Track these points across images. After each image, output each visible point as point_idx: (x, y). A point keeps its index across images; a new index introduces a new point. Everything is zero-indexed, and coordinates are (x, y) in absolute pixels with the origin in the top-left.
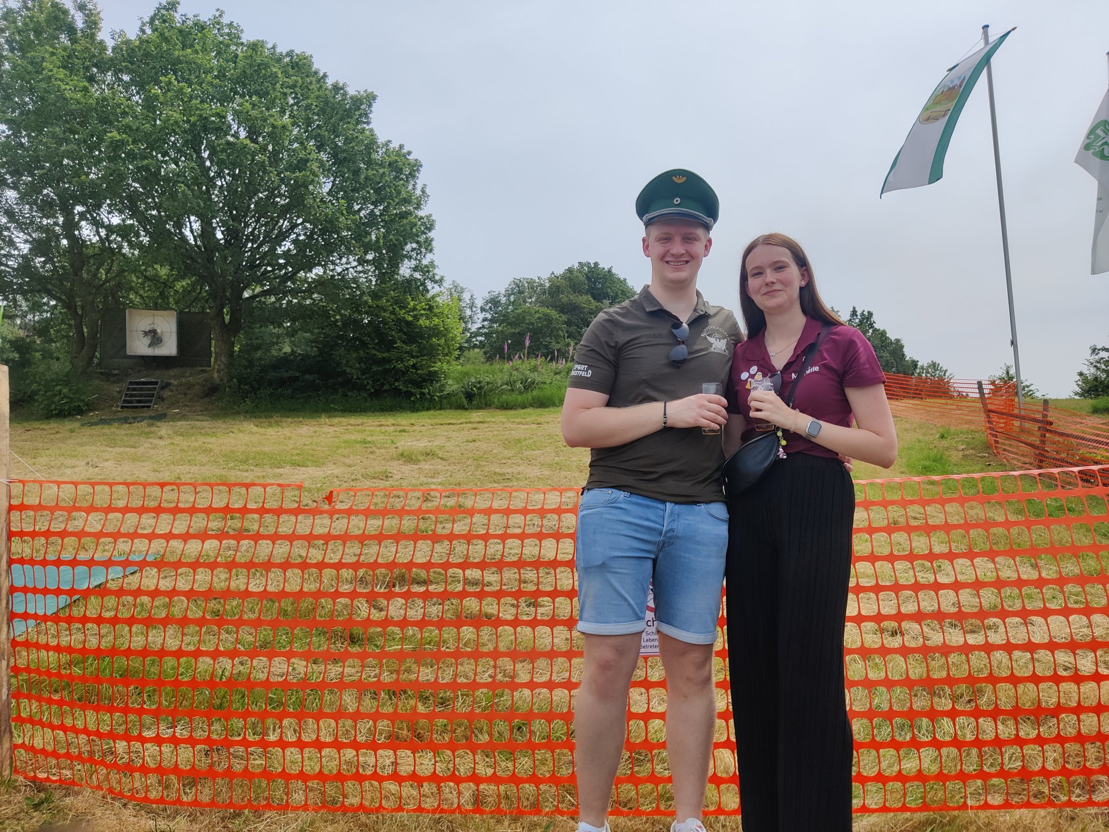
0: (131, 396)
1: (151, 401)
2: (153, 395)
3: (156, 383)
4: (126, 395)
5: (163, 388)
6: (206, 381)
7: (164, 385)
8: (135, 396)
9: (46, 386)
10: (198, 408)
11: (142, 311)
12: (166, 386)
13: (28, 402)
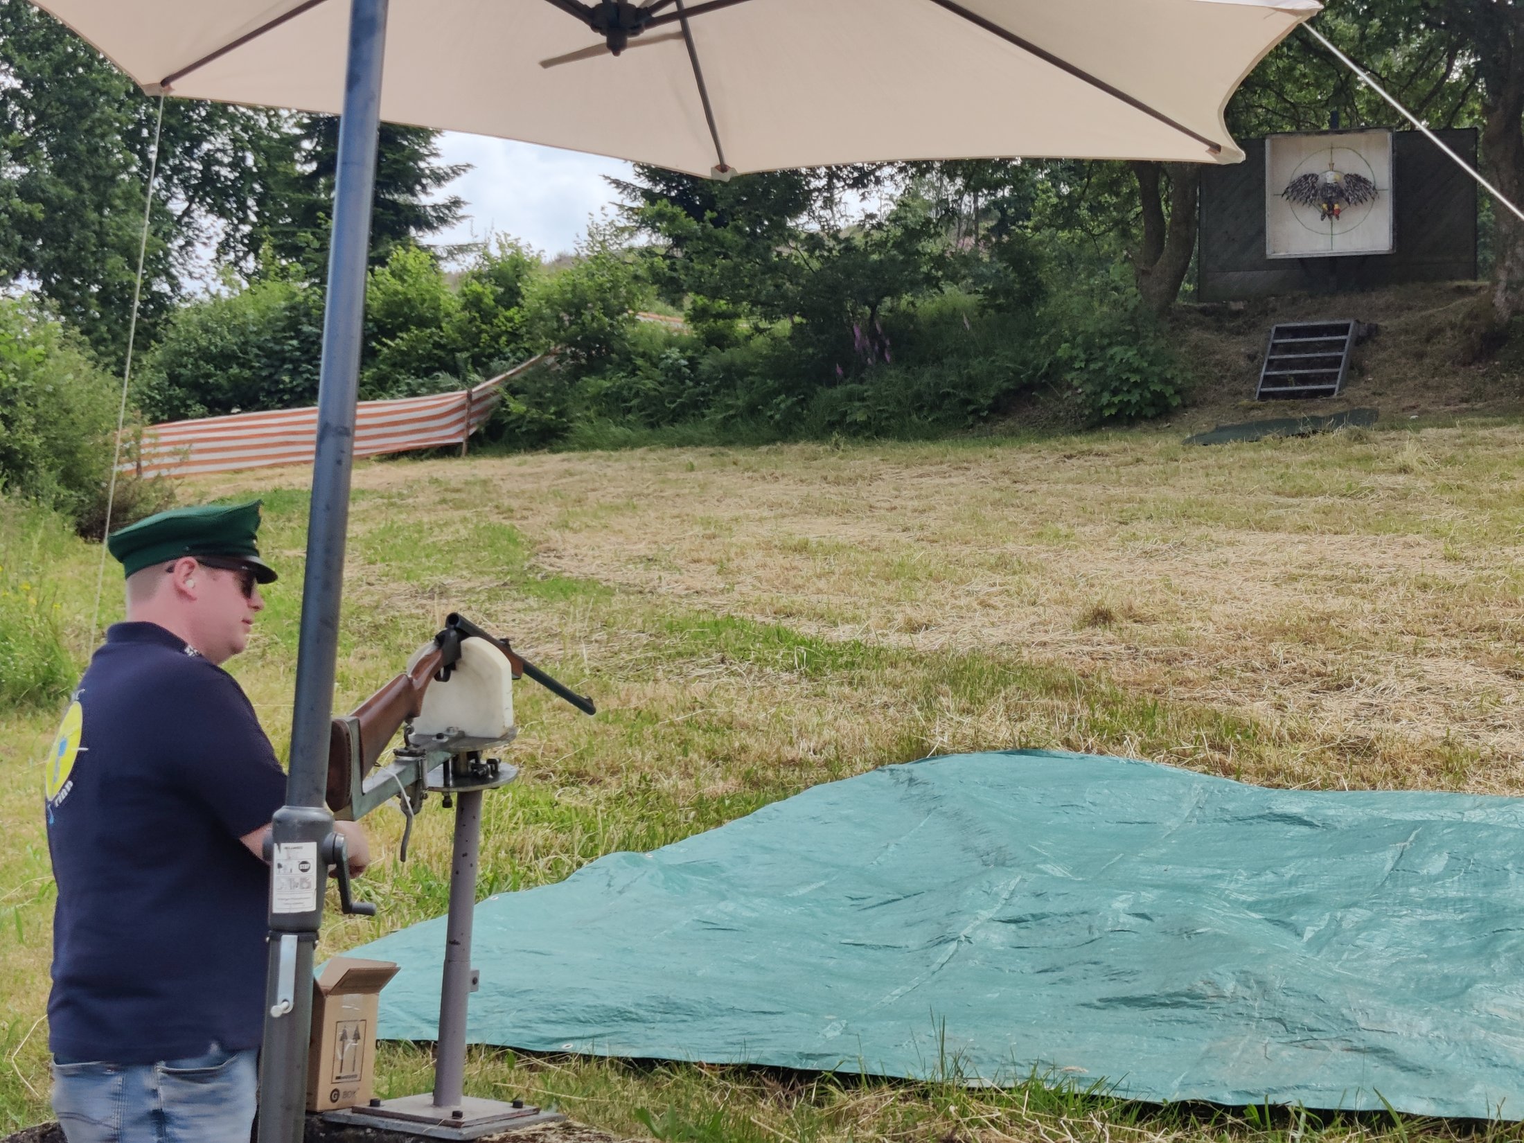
0: (1283, 365)
1: (1332, 378)
2: (1336, 362)
3: (1344, 329)
4: (1270, 362)
6: (1473, 316)
7: (1365, 332)
8: (1291, 364)
9: (1088, 347)
10: (1456, 391)
11: (1305, 140)
12: (1369, 335)
13: (1044, 388)
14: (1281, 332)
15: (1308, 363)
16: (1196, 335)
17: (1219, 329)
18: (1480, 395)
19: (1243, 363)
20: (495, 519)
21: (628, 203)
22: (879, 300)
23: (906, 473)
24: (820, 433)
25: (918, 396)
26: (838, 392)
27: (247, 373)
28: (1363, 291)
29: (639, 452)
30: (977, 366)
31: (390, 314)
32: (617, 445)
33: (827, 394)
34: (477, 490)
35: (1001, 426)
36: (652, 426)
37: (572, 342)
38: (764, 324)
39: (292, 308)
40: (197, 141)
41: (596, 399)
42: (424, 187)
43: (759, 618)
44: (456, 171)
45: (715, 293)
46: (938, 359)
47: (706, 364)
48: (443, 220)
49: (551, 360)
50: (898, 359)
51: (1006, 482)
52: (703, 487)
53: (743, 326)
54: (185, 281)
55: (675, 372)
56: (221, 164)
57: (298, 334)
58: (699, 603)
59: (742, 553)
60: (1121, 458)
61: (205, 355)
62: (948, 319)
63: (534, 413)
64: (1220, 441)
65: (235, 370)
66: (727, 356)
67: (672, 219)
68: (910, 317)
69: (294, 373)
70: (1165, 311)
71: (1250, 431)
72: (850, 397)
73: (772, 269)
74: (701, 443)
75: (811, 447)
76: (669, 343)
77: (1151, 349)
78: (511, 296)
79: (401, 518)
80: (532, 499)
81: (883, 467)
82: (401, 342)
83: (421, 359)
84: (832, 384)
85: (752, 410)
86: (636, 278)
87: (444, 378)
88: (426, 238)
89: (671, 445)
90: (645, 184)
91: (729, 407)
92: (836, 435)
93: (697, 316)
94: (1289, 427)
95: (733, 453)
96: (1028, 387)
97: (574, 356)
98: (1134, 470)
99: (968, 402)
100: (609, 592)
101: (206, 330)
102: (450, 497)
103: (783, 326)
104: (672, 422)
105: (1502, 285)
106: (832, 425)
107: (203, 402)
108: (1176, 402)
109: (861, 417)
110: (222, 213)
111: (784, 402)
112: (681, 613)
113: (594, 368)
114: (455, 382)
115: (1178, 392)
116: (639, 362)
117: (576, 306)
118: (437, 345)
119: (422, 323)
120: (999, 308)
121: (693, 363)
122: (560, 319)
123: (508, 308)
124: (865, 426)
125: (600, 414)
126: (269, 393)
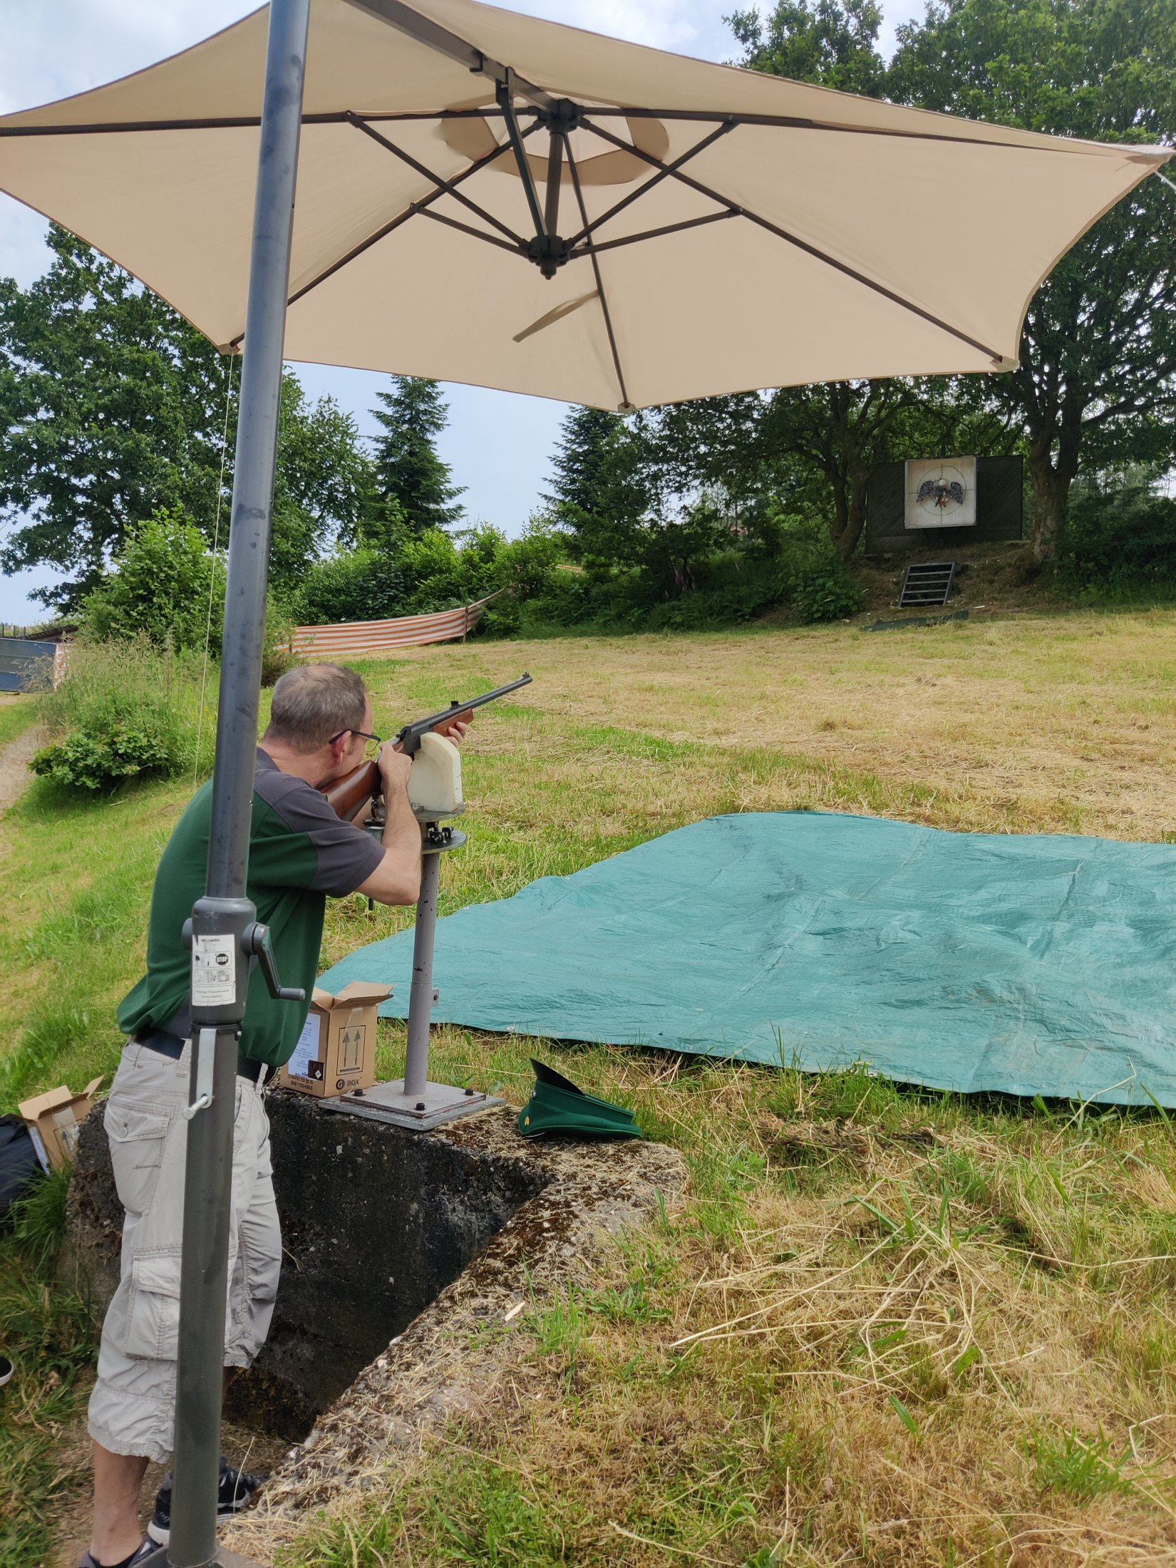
0: (914, 588)
1: (942, 594)
3: (949, 567)
4: (907, 586)
5: (957, 574)
6: (1022, 559)
7: (959, 569)
8: (919, 587)
9: (805, 579)
10: (1012, 601)
11: (927, 462)
12: (962, 571)
13: (780, 602)
14: (913, 570)
15: (927, 587)
16: (865, 572)
17: (879, 569)
18: (1025, 603)
19: (891, 586)
20: (479, 675)
21: (551, 507)
22: (688, 556)
23: (705, 649)
24: (658, 628)
25: (711, 607)
26: (666, 606)
27: (349, 599)
28: (958, 546)
29: (558, 640)
30: (744, 591)
31: (423, 567)
32: (547, 636)
33: (659, 607)
34: (471, 659)
35: (758, 623)
36: (565, 626)
37: (522, 581)
38: (625, 569)
39: (373, 563)
40: (325, 480)
41: (534, 612)
42: (443, 500)
43: (628, 728)
44: (460, 491)
45: (599, 553)
46: (721, 587)
47: (594, 592)
48: (453, 518)
49: (510, 591)
50: (699, 588)
51: (762, 652)
52: (593, 657)
53: (614, 571)
54: (321, 553)
55: (576, 595)
56: (337, 490)
57: (376, 577)
58: (593, 720)
59: (616, 693)
60: (827, 639)
61: (328, 590)
62: (726, 565)
63: (501, 619)
64: (882, 629)
65: (343, 597)
66: (605, 587)
67: (575, 512)
68: (706, 564)
69: (374, 599)
70: (848, 558)
71: (899, 624)
72: (673, 609)
73: (629, 539)
74: (592, 635)
75: (652, 636)
76: (574, 580)
77: (842, 580)
78: (488, 555)
79: (427, 674)
80: (500, 664)
81: (693, 646)
82: (431, 581)
83: (441, 590)
84: (663, 602)
85: (620, 617)
86: (556, 546)
87: (454, 601)
88: (445, 527)
89: (575, 636)
90: (561, 497)
91: (606, 615)
92: (665, 629)
93: (590, 565)
94: (922, 622)
95: (609, 640)
96: (772, 602)
97: (523, 588)
98: (834, 645)
99: (738, 610)
100: (543, 714)
101: (328, 576)
102: (456, 664)
103: (636, 570)
104: (576, 623)
105: (1038, 541)
106: (663, 624)
107: (326, 614)
108: (854, 608)
109: (679, 619)
110: (340, 518)
111: (637, 612)
112: (582, 726)
113: (533, 594)
114: (459, 603)
115: (855, 603)
116: (558, 591)
117: (524, 562)
118: (449, 583)
119: (441, 572)
120: (755, 559)
121: (587, 591)
122: (515, 569)
123: (486, 563)
124: (682, 624)
125: (537, 620)
126: (361, 610)
